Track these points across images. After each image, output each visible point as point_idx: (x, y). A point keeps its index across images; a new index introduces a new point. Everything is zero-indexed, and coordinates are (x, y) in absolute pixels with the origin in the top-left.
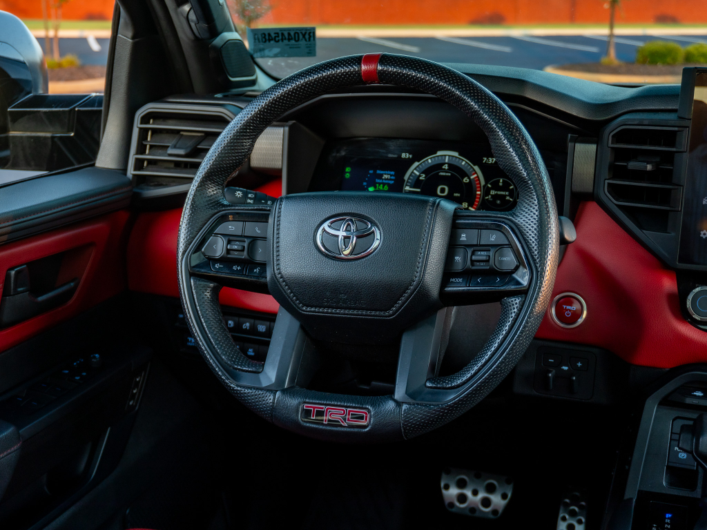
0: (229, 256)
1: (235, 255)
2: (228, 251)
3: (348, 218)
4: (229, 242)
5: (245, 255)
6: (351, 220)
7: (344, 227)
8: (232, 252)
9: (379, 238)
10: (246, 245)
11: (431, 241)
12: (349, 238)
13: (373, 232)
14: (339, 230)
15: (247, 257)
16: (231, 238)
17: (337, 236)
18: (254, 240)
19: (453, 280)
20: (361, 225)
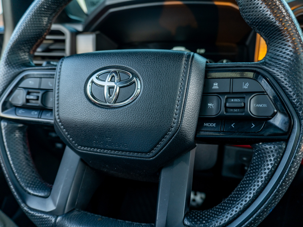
0: (28, 104)
1: (33, 103)
2: (28, 101)
3: (112, 70)
4: (28, 93)
5: (39, 103)
6: (115, 72)
7: (109, 78)
8: (31, 101)
9: (139, 87)
10: (40, 95)
11: (187, 89)
12: (113, 87)
13: (134, 82)
14: (105, 81)
15: (41, 105)
16: (30, 90)
17: (103, 86)
18: (46, 92)
19: (207, 124)
20: (124, 77)
